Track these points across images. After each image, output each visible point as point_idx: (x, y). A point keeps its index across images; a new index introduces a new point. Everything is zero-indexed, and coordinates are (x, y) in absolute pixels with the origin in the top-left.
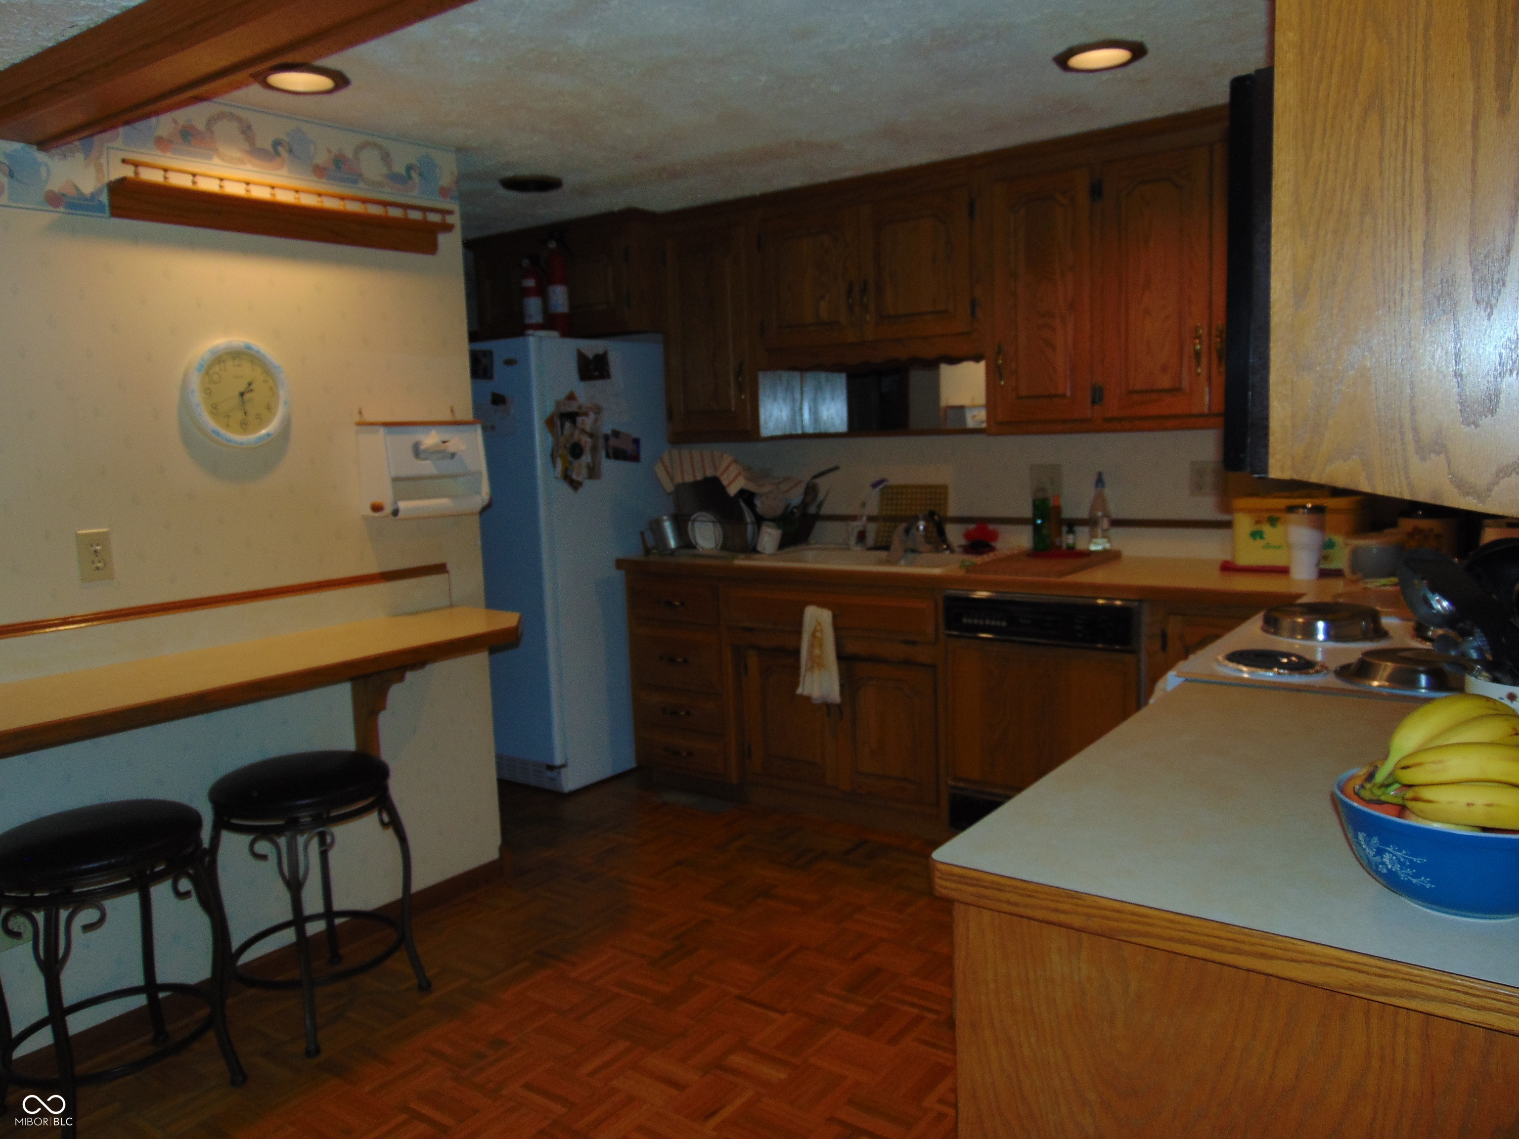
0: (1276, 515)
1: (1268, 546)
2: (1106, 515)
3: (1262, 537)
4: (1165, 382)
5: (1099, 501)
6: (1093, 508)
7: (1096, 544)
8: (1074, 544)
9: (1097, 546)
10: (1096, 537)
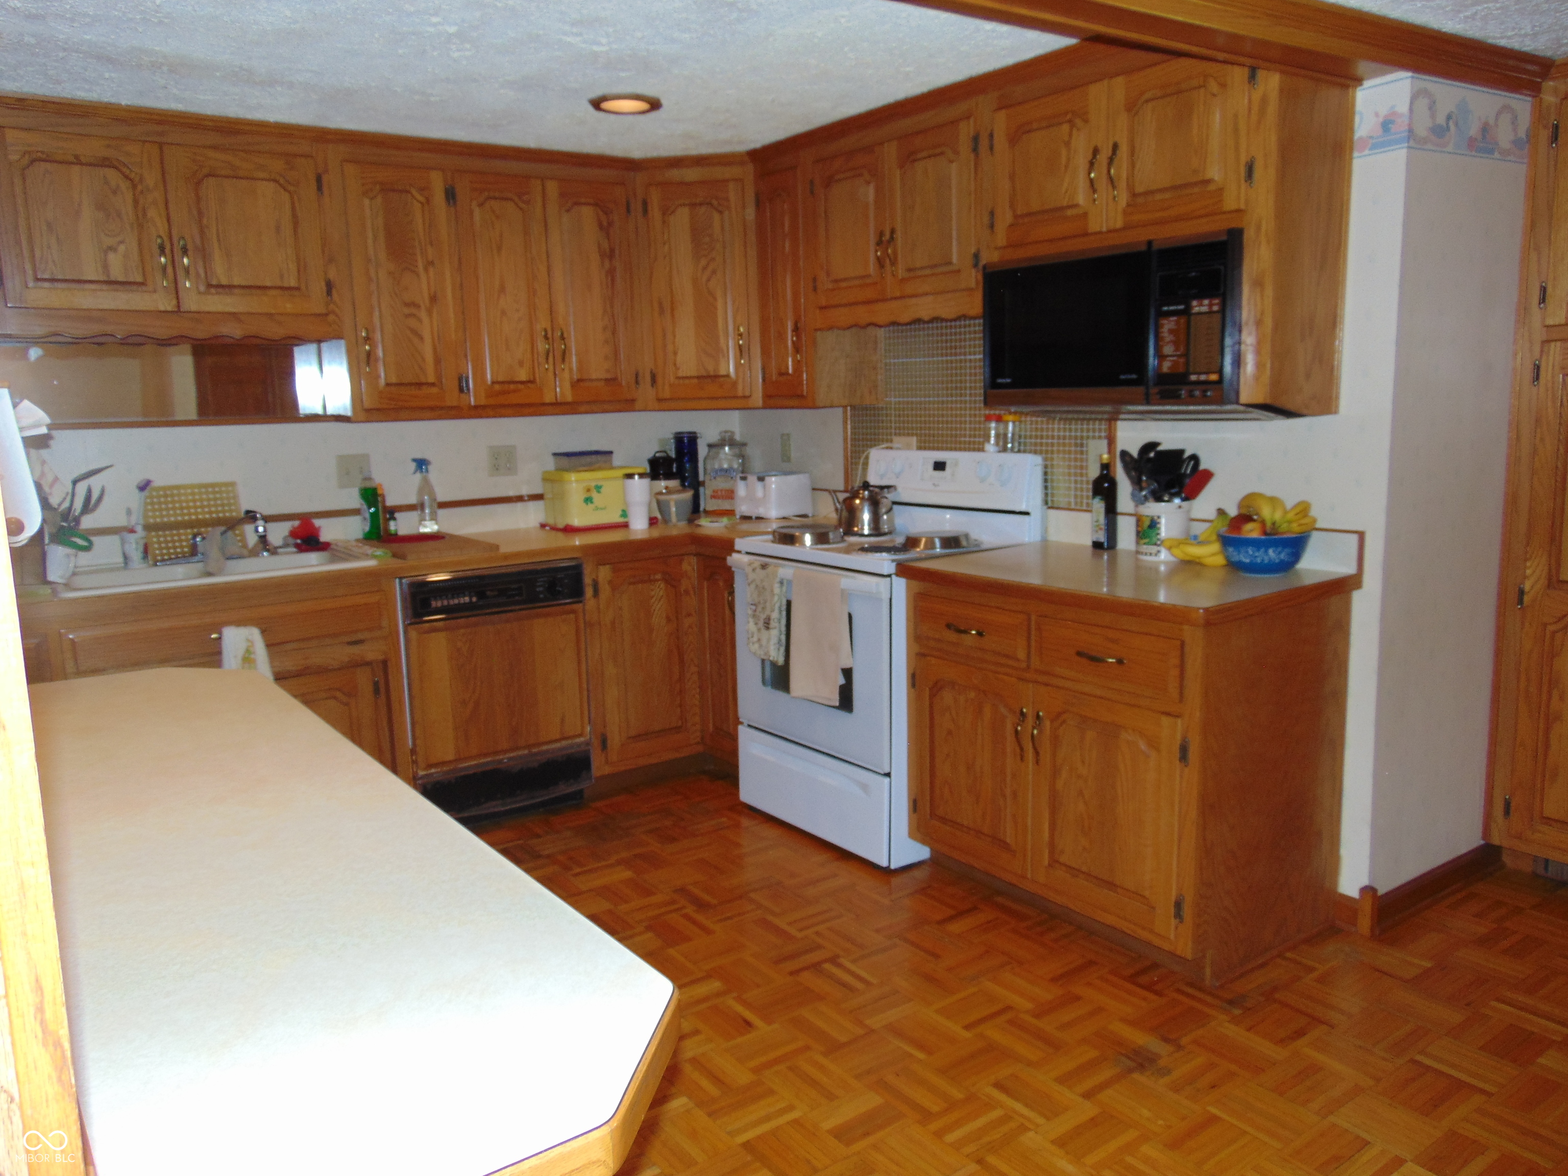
0: (599, 484)
1: (597, 509)
2: (433, 499)
3: (592, 502)
4: (523, 375)
5: (426, 487)
6: (421, 492)
7: (425, 526)
8: (396, 530)
9: (429, 528)
10: (425, 520)
